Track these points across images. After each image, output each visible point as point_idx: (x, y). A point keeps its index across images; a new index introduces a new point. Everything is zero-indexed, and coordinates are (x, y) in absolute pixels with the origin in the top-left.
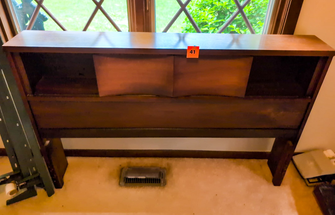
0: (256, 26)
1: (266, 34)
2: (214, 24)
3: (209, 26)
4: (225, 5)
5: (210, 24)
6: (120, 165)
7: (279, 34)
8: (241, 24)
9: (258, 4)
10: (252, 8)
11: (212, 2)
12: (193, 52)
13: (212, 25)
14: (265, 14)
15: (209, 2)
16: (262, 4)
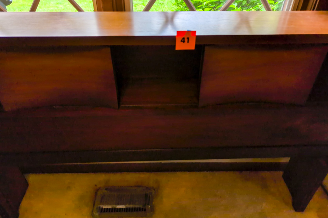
1: (290, 10)
2: (210, 4)
3: (204, 7)
5: (205, 4)
6: (96, 185)
7: (310, 10)
12: (186, 40)
13: (207, 5)
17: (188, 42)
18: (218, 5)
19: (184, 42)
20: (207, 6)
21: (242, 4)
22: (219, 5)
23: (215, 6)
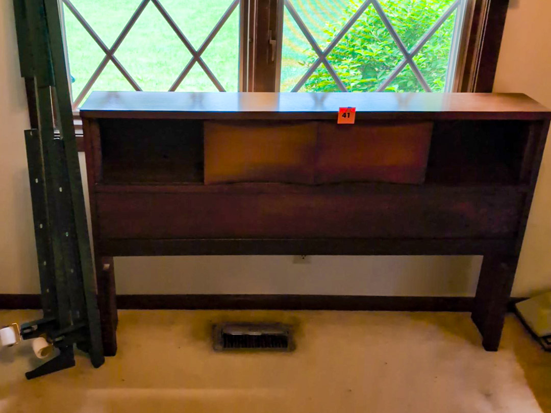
0: (433, 87)
2: (359, 86)
4: (377, 54)
5: (352, 85)
7: (470, 92)
8: (405, 84)
9: (432, 53)
10: (423, 59)
11: (353, 51)
12: (347, 115)
13: (355, 86)
14: (446, 67)
15: (346, 51)
16: (439, 52)
17: (349, 117)
18: (371, 87)
19: (345, 116)
20: (355, 88)
21: (406, 85)
22: (373, 87)
23: (366, 89)
